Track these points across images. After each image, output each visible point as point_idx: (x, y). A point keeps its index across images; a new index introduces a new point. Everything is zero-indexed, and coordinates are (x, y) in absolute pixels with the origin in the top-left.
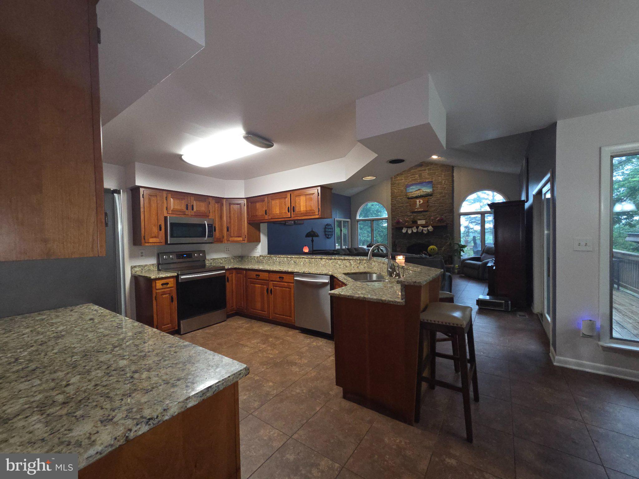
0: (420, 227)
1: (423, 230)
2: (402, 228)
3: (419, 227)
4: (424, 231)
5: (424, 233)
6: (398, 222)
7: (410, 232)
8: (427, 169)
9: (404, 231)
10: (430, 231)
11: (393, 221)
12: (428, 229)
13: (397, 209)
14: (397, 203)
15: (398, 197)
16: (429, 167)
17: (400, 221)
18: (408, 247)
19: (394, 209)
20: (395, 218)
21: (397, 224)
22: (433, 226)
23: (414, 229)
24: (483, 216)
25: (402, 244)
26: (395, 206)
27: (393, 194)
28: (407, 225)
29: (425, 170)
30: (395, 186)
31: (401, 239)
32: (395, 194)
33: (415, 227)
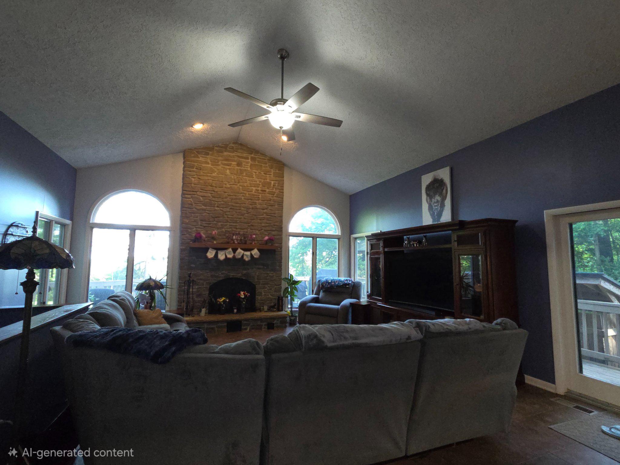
0: (239, 250)
1: (243, 256)
2: (206, 250)
3: (237, 249)
4: (245, 257)
5: (244, 260)
6: (198, 238)
7: (221, 256)
8: (250, 157)
9: (211, 254)
10: (255, 257)
11: (185, 234)
12: (251, 254)
13: (195, 213)
14: (195, 203)
15: (196, 192)
16: (252, 155)
17: (201, 237)
18: (211, 284)
19: (188, 213)
20: (190, 230)
21: (194, 241)
22: (259, 250)
23: (229, 253)
24: (315, 239)
25: (201, 279)
26: (190, 207)
27: (188, 185)
28: (215, 244)
29: (247, 158)
30: (193, 170)
31: (200, 270)
32: (193, 185)
33: (230, 250)
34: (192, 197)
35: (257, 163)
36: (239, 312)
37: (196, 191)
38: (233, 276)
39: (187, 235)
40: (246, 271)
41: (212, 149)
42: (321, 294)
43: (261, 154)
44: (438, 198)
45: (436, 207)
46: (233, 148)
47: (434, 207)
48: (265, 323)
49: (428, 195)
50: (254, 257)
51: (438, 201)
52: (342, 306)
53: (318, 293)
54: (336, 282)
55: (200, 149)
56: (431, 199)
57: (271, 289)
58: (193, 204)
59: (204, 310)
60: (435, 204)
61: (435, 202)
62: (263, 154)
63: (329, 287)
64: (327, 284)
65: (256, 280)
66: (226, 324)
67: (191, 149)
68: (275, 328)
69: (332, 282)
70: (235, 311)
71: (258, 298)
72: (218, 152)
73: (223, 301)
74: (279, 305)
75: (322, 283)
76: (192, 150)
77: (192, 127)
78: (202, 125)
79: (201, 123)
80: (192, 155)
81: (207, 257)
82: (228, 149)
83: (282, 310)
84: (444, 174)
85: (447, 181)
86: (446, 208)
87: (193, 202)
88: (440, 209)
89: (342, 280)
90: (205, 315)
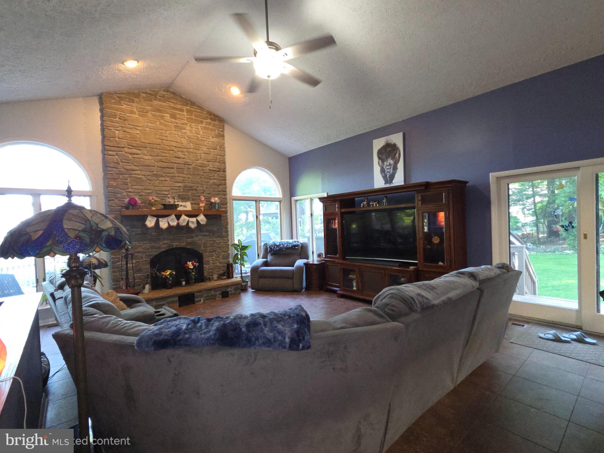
0: (184, 217)
2: (144, 218)
3: (181, 216)
4: (190, 224)
5: (190, 227)
6: (132, 203)
7: (163, 224)
8: (185, 109)
9: (150, 222)
10: (202, 223)
11: (113, 200)
12: (197, 220)
13: (124, 174)
14: (122, 162)
15: (123, 148)
16: (188, 108)
17: (136, 202)
18: (152, 257)
19: (115, 174)
20: (119, 195)
21: (127, 208)
22: (205, 215)
23: (172, 220)
24: (258, 203)
25: (139, 252)
26: (116, 167)
27: (110, 138)
28: (153, 211)
29: (182, 110)
30: (116, 121)
31: (137, 241)
32: (117, 139)
33: (173, 216)
34: (117, 154)
35: (193, 117)
36: (188, 283)
37: (123, 146)
38: (177, 245)
39: (116, 201)
40: (191, 240)
41: (137, 95)
42: (269, 258)
43: (198, 106)
44: (391, 161)
45: (389, 170)
46: (163, 96)
47: (386, 170)
48: (219, 292)
49: (379, 158)
50: (200, 224)
51: (390, 165)
52: (297, 267)
53: (265, 257)
54: (285, 244)
55: (121, 93)
56: (383, 162)
57: (219, 257)
58: (120, 163)
59: (147, 287)
60: (388, 168)
61: (387, 166)
62: (200, 108)
63: (278, 250)
64: (276, 247)
65: (203, 248)
66: (177, 299)
67: (110, 94)
68: (229, 296)
69: (280, 245)
70: (184, 283)
71: (206, 266)
72: (146, 99)
73: (170, 274)
74: (229, 272)
75: (270, 247)
76: (112, 94)
77: (123, 63)
78: (136, 62)
79: (135, 60)
80: (113, 101)
81: (145, 226)
82: (158, 97)
83: (233, 277)
84: (397, 139)
85: (400, 146)
86: (398, 171)
87: (119, 160)
88: (393, 171)
89: (291, 242)
90: (149, 292)
